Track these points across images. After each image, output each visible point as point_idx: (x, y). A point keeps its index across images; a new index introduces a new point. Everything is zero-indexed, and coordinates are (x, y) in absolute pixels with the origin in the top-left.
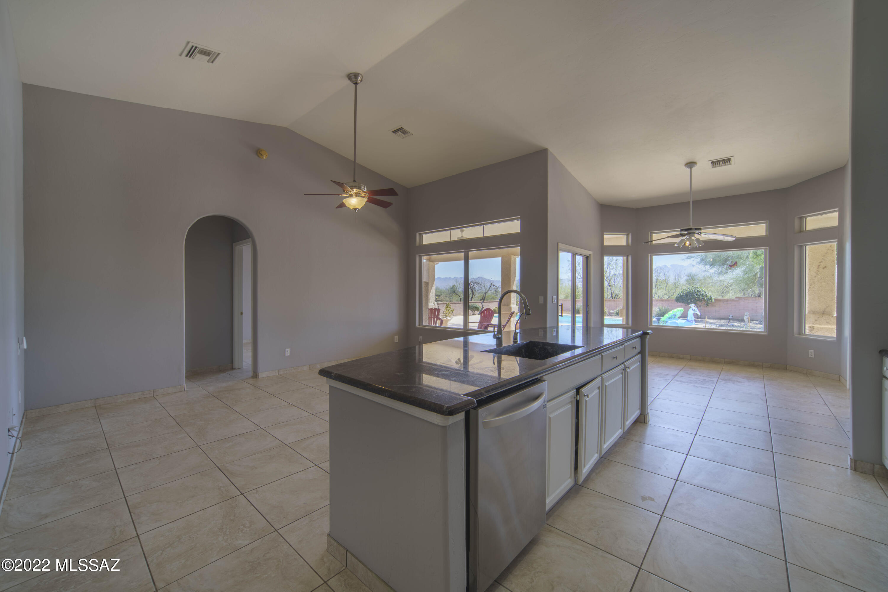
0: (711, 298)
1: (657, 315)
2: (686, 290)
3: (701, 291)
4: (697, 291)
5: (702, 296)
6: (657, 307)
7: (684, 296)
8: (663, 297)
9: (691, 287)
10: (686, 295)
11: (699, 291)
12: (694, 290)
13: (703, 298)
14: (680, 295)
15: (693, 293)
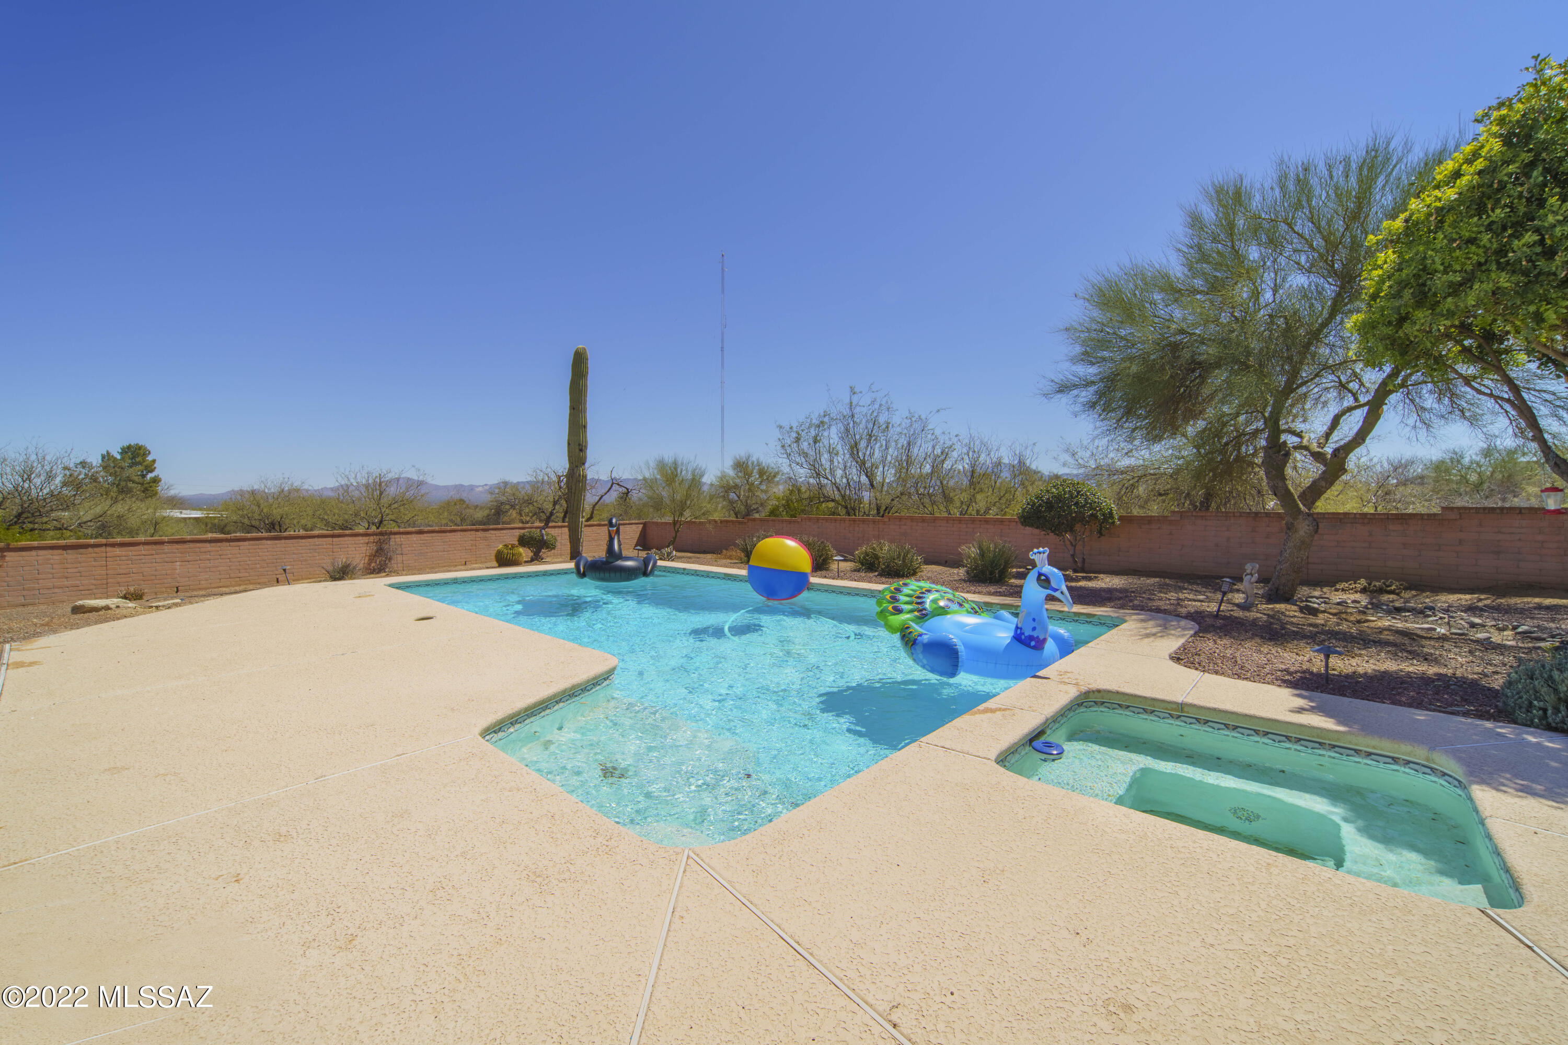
0: (1111, 513)
1: (975, 569)
2: (1048, 491)
3: (1086, 495)
4: (1078, 492)
5: (1091, 508)
6: (975, 544)
7: (1043, 509)
8: (986, 512)
9: (1059, 483)
10: (1050, 505)
11: (1082, 495)
12: (1070, 491)
13: (1092, 515)
14: (1034, 504)
15: (1068, 498)
